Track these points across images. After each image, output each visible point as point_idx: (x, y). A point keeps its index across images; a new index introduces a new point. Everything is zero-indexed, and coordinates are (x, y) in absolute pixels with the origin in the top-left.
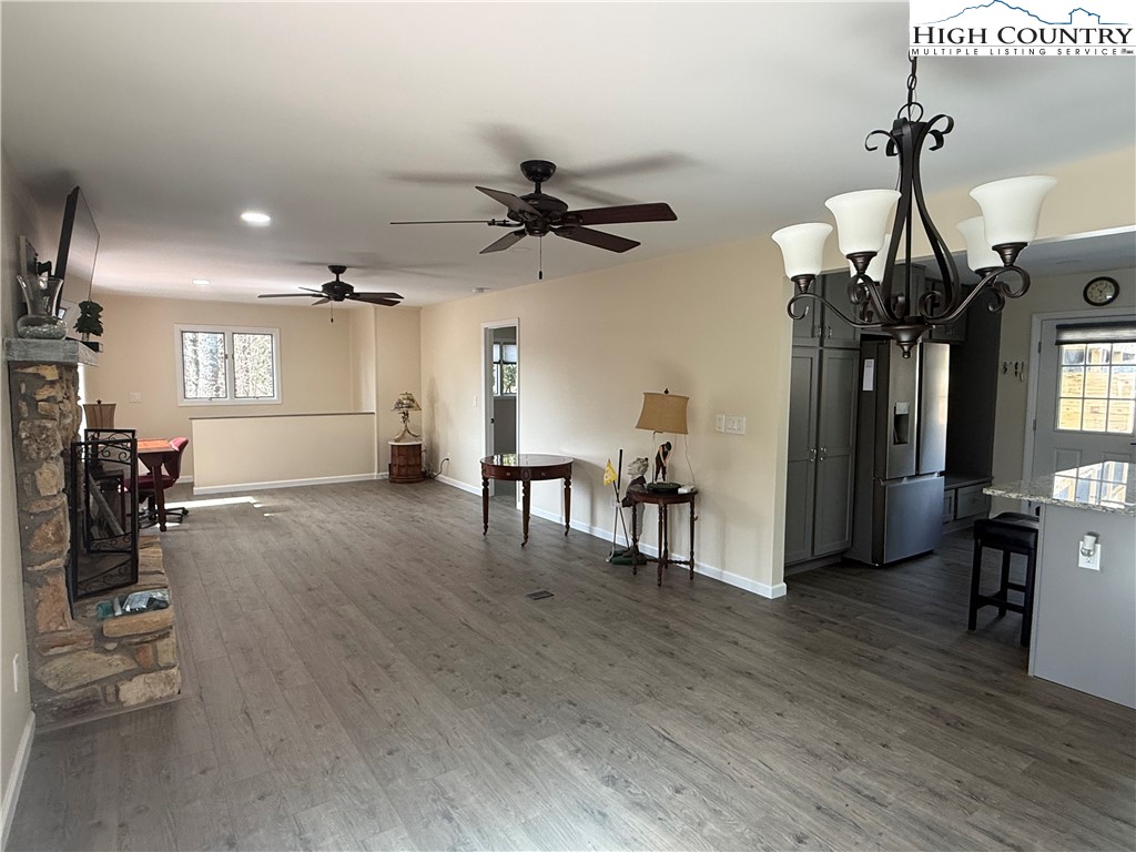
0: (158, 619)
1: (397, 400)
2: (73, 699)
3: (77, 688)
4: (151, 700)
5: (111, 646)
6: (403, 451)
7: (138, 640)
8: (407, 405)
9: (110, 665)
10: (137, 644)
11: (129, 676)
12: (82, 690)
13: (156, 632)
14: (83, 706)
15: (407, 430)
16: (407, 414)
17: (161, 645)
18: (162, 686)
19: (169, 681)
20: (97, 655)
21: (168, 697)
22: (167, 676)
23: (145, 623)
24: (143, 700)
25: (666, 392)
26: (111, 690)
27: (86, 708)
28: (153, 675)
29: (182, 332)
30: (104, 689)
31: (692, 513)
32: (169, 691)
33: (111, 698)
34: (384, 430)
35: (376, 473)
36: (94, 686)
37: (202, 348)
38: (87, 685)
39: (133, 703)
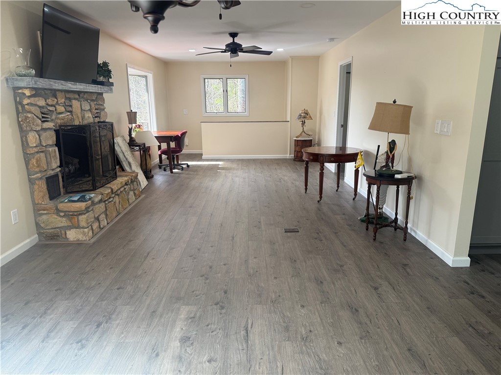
0: (78, 206)
1: (299, 114)
2: (50, 233)
3: (52, 229)
4: (78, 240)
5: (62, 214)
6: (300, 143)
7: (71, 213)
8: (305, 116)
9: (62, 222)
10: (71, 215)
11: (70, 228)
12: (53, 230)
13: (78, 211)
14: (54, 237)
15: (303, 131)
16: (305, 122)
17: (81, 217)
18: (82, 235)
19: (84, 234)
20: (57, 217)
21: (84, 240)
22: (83, 231)
23: (73, 207)
24: (75, 239)
25: (395, 102)
26: (63, 232)
27: (55, 237)
28: (78, 230)
29: (205, 79)
30: (61, 231)
31: (409, 193)
32: (84, 238)
33: (64, 236)
34: (293, 130)
35: (288, 155)
36: (58, 229)
37: (214, 86)
38: (55, 228)
39: (72, 239)
